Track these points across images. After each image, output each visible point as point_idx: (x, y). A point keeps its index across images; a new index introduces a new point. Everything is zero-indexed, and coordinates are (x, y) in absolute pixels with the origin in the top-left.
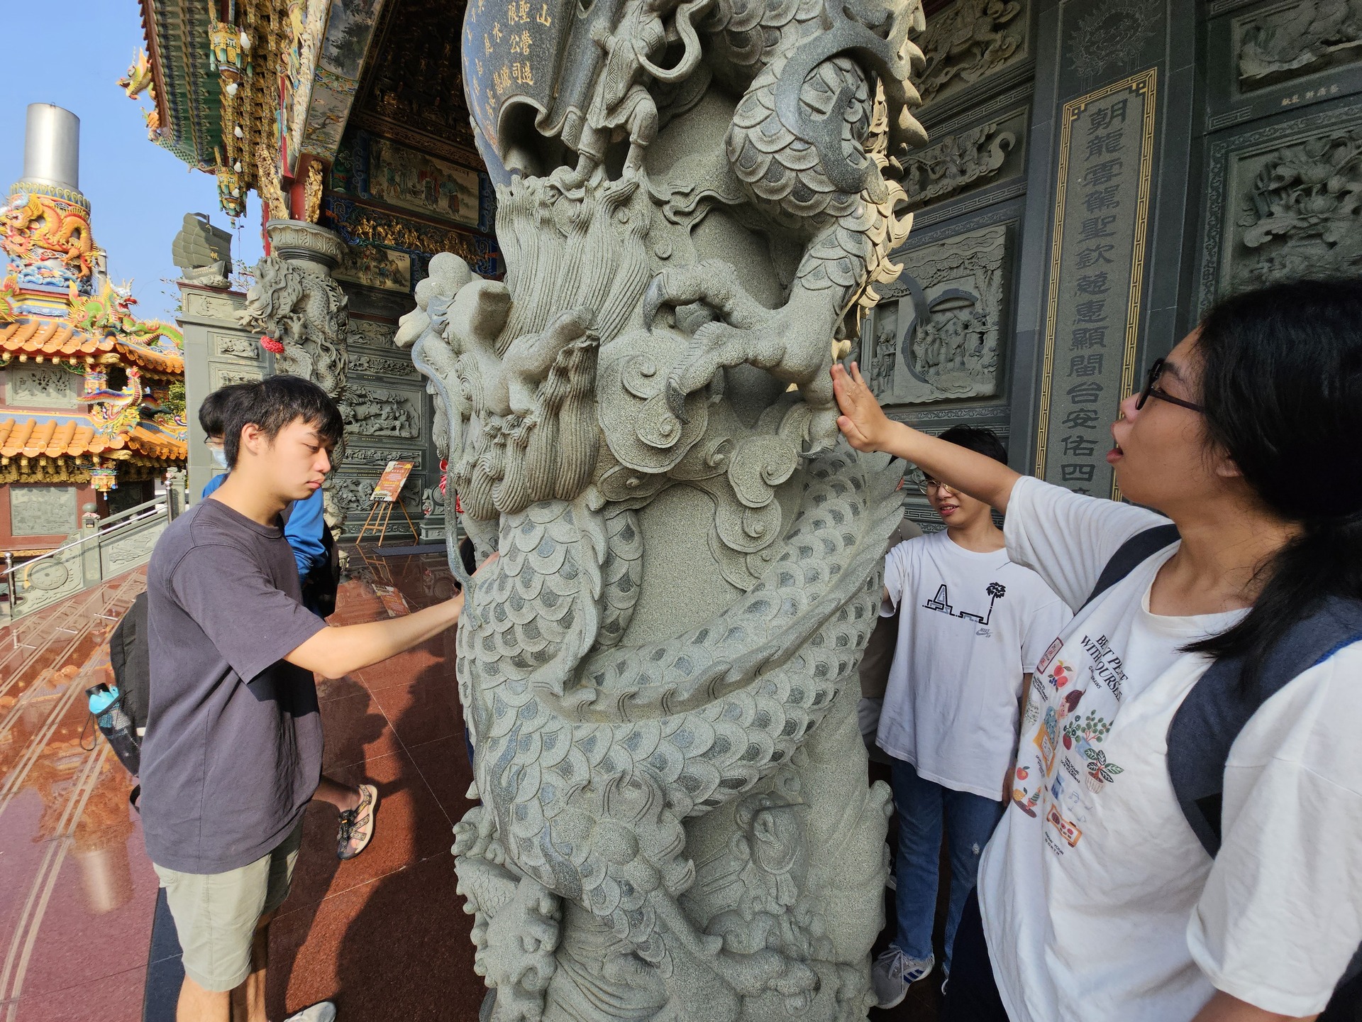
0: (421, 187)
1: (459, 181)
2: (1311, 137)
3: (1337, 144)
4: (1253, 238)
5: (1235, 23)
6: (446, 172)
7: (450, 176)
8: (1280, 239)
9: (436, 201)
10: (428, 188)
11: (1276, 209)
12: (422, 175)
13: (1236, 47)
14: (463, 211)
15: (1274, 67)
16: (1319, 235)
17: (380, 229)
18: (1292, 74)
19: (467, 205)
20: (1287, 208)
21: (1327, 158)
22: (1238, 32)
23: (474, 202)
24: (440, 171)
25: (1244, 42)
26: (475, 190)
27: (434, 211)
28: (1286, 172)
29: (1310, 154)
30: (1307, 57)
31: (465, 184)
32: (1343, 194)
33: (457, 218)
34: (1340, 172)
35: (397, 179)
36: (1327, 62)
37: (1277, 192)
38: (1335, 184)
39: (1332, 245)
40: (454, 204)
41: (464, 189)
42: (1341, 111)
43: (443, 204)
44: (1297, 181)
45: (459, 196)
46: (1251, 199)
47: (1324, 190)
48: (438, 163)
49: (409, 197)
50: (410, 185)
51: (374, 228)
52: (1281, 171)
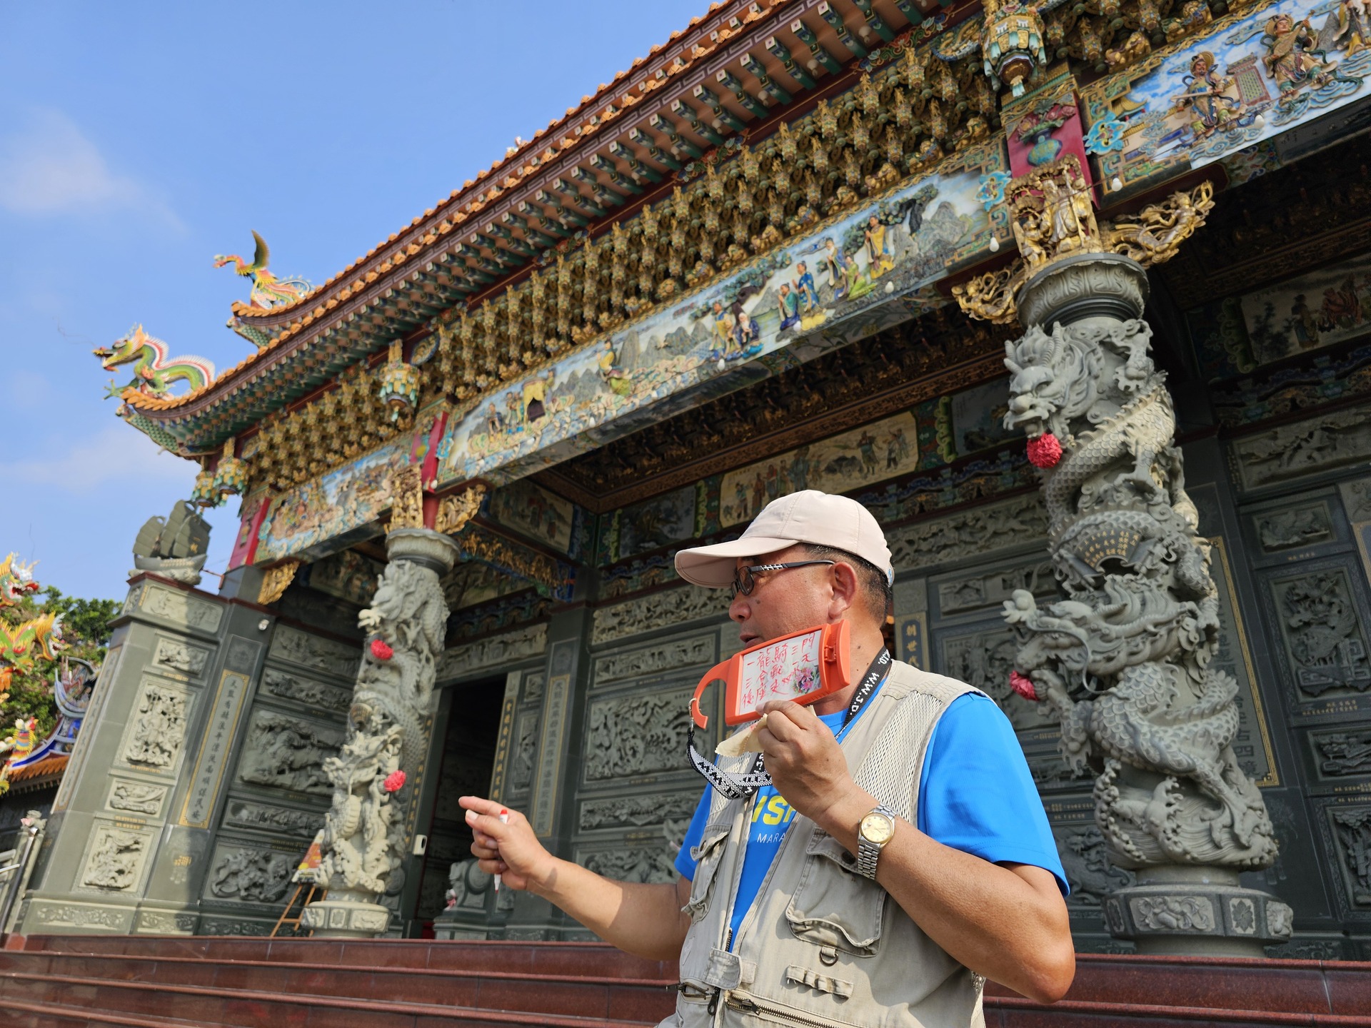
0: (528, 512)
1: (559, 510)
2: (1308, 575)
3: (1321, 580)
4: (1294, 622)
5: (1255, 518)
6: (549, 501)
7: (551, 505)
8: (1307, 624)
9: (537, 526)
10: (534, 513)
11: (1301, 610)
12: (531, 501)
13: (1258, 530)
14: (558, 537)
15: (1281, 542)
16: (1325, 623)
17: (483, 546)
18: (1289, 546)
19: (561, 532)
20: (1306, 609)
21: (1318, 587)
22: (1257, 523)
23: (567, 530)
24: (544, 500)
25: (1262, 527)
26: (569, 520)
27: (535, 535)
28: (1301, 592)
29: (1309, 584)
30: (1296, 539)
31: (562, 513)
32: (1331, 604)
33: (552, 543)
34: (1326, 593)
35: (511, 503)
36: (1307, 541)
37: (1298, 601)
38: (1325, 598)
39: (1333, 628)
40: (552, 530)
41: (560, 517)
42: (1319, 565)
43: (543, 529)
44: (1306, 597)
45: (557, 523)
46: (1286, 604)
47: (1321, 601)
48: (544, 493)
49: (517, 519)
50: (520, 509)
51: (479, 544)
52: (1297, 591)
